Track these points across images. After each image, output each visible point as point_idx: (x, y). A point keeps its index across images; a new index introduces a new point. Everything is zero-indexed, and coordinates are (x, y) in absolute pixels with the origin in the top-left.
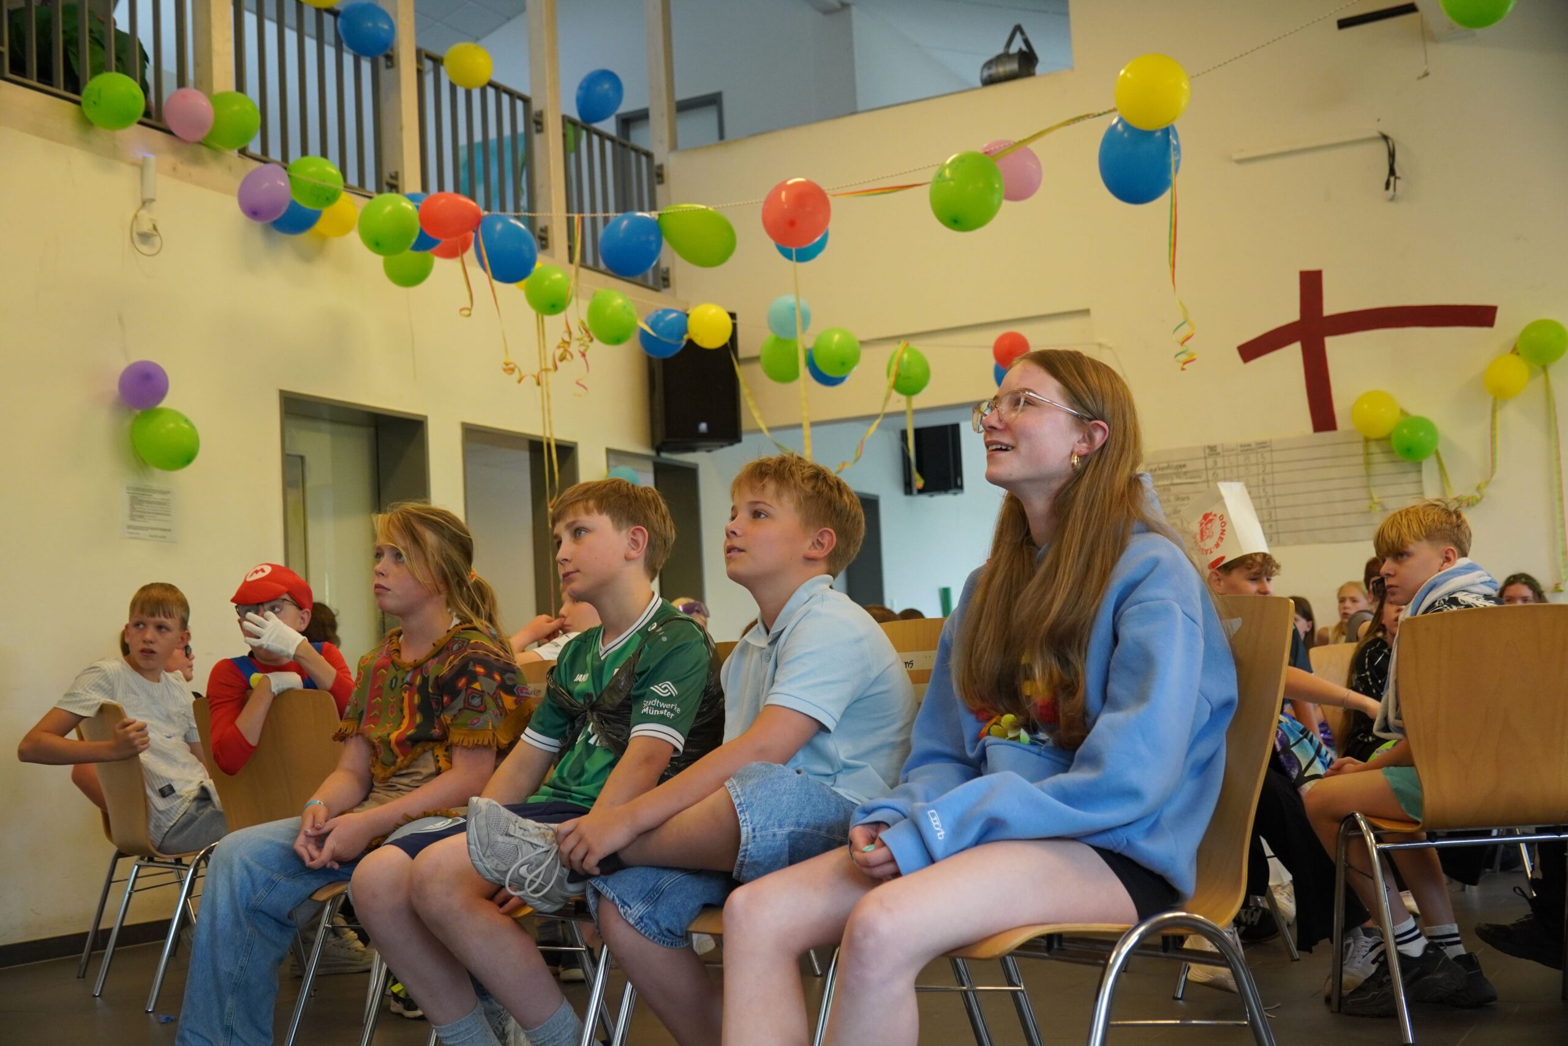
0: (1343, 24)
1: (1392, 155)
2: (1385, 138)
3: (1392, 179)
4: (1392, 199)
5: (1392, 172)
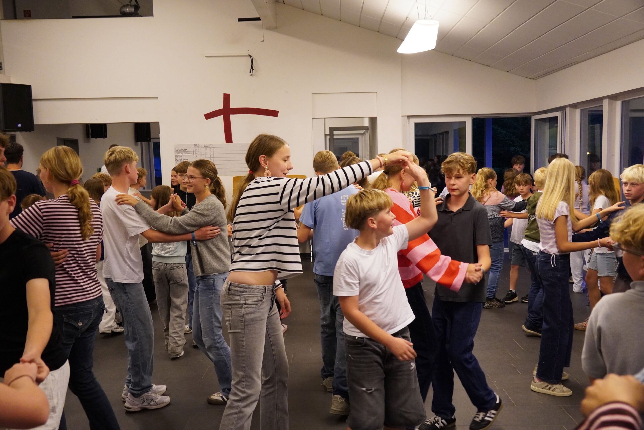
0: (240, 20)
1: (252, 63)
2: (250, 56)
3: (252, 69)
4: (251, 75)
5: (252, 67)
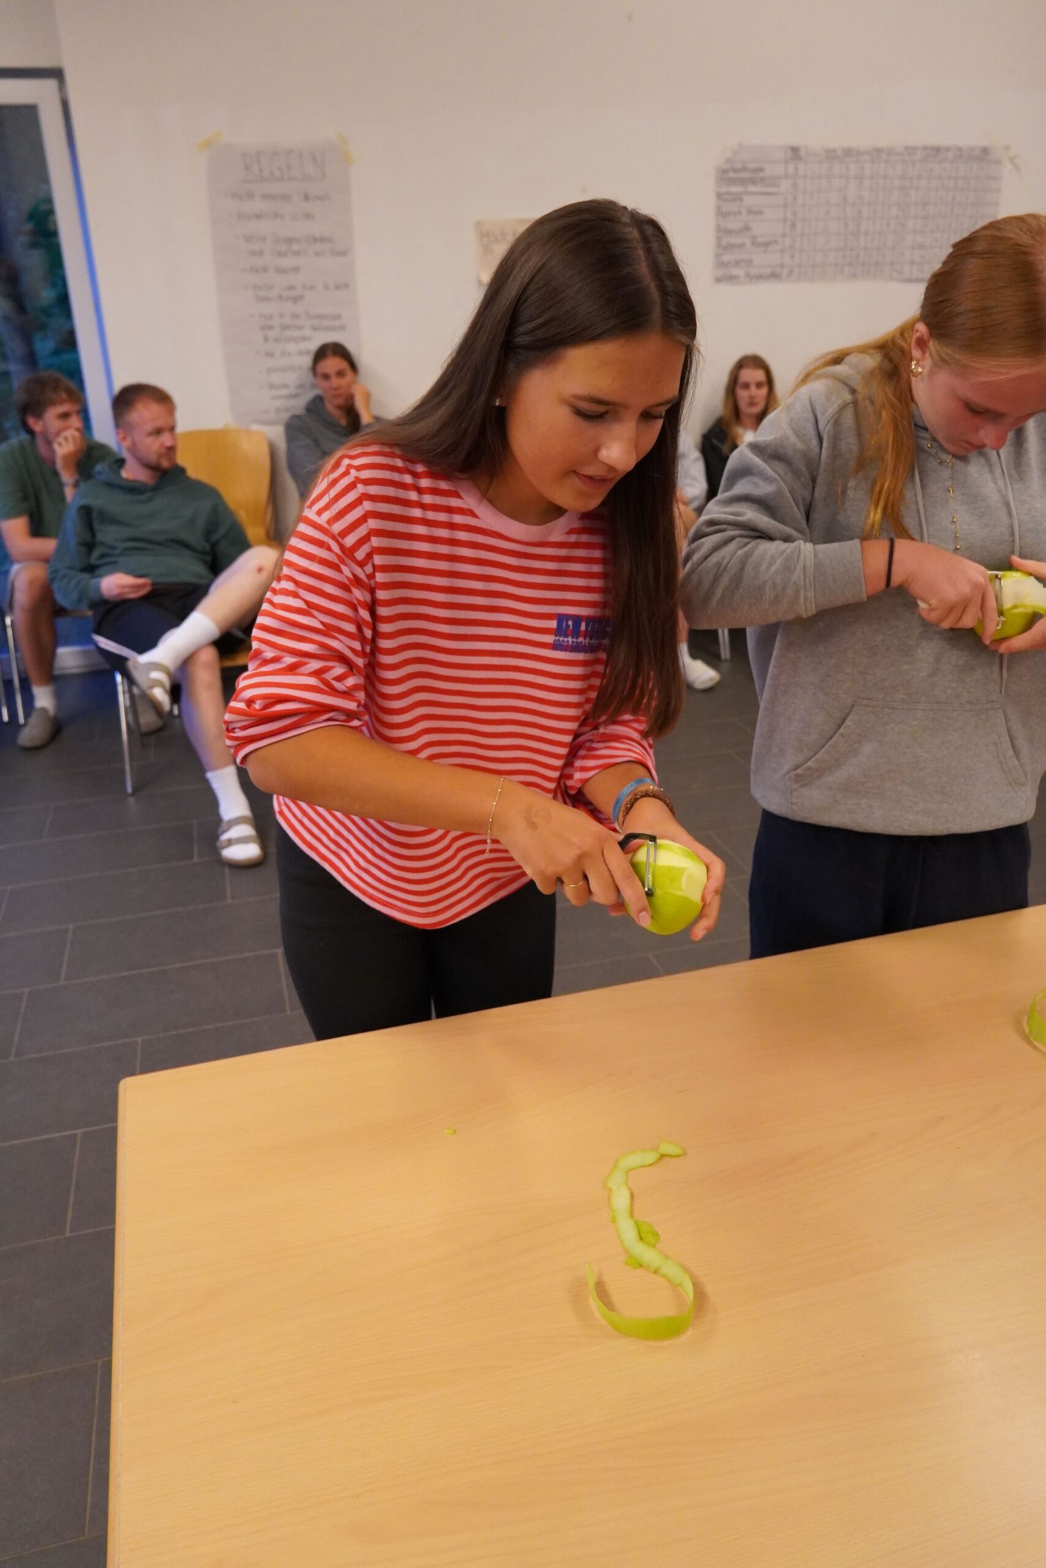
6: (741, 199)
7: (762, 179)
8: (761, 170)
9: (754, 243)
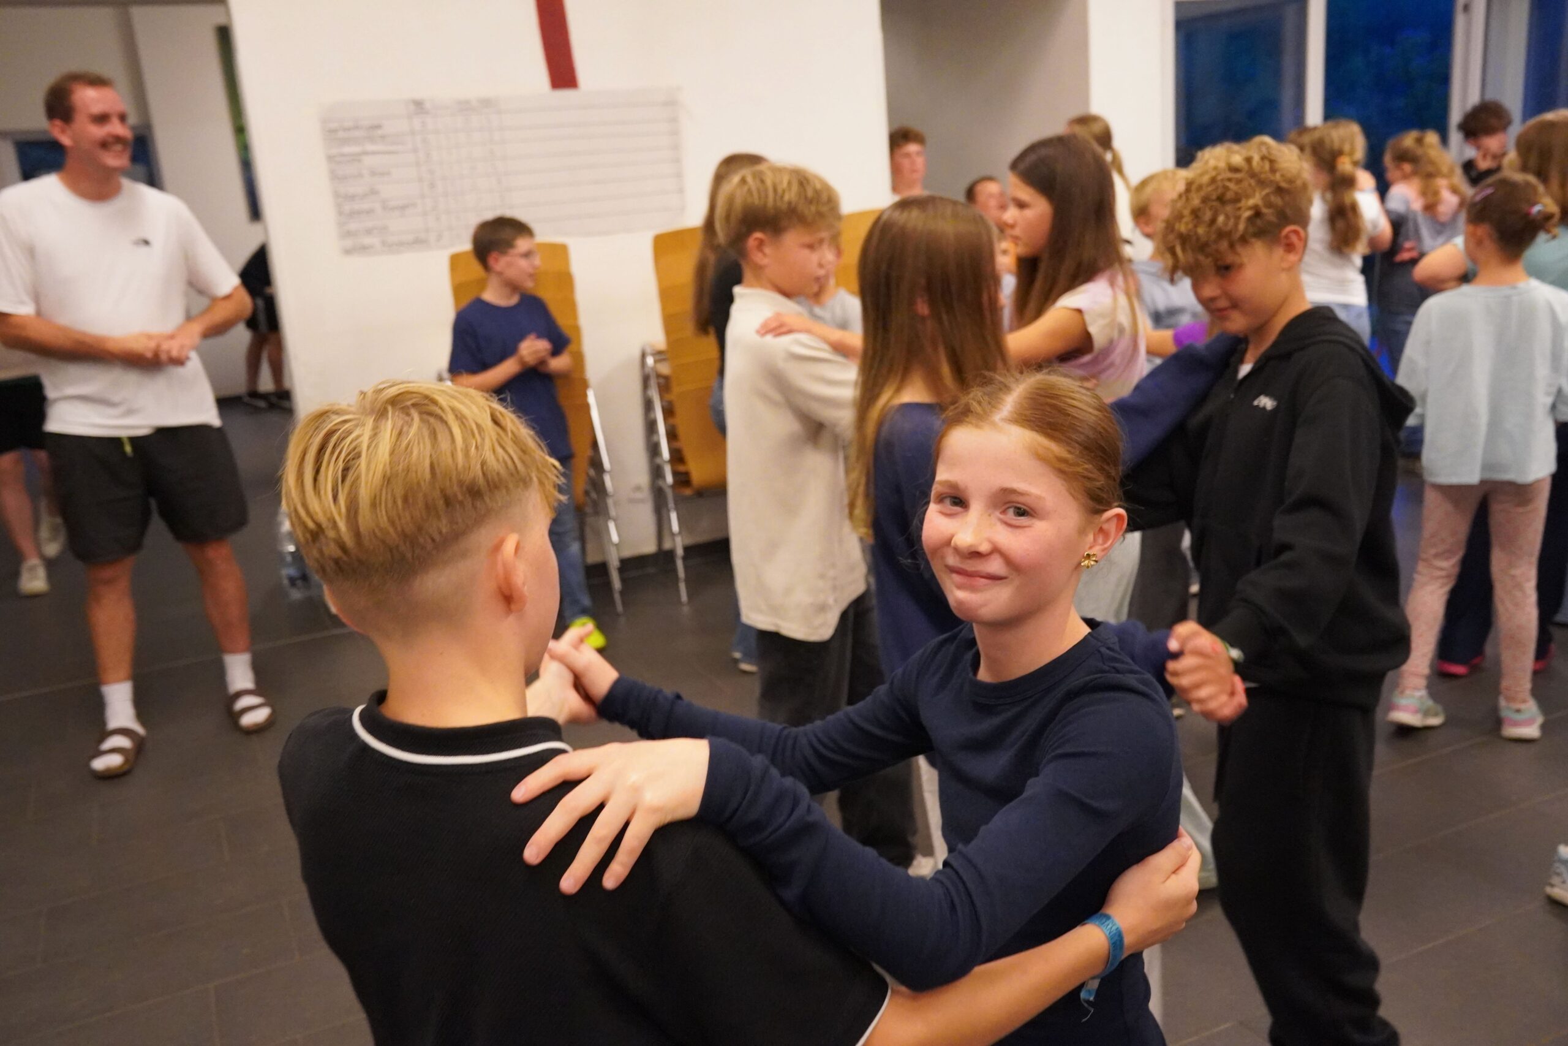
6: (359, 161)
7: (383, 137)
8: (379, 127)
9: (385, 208)
